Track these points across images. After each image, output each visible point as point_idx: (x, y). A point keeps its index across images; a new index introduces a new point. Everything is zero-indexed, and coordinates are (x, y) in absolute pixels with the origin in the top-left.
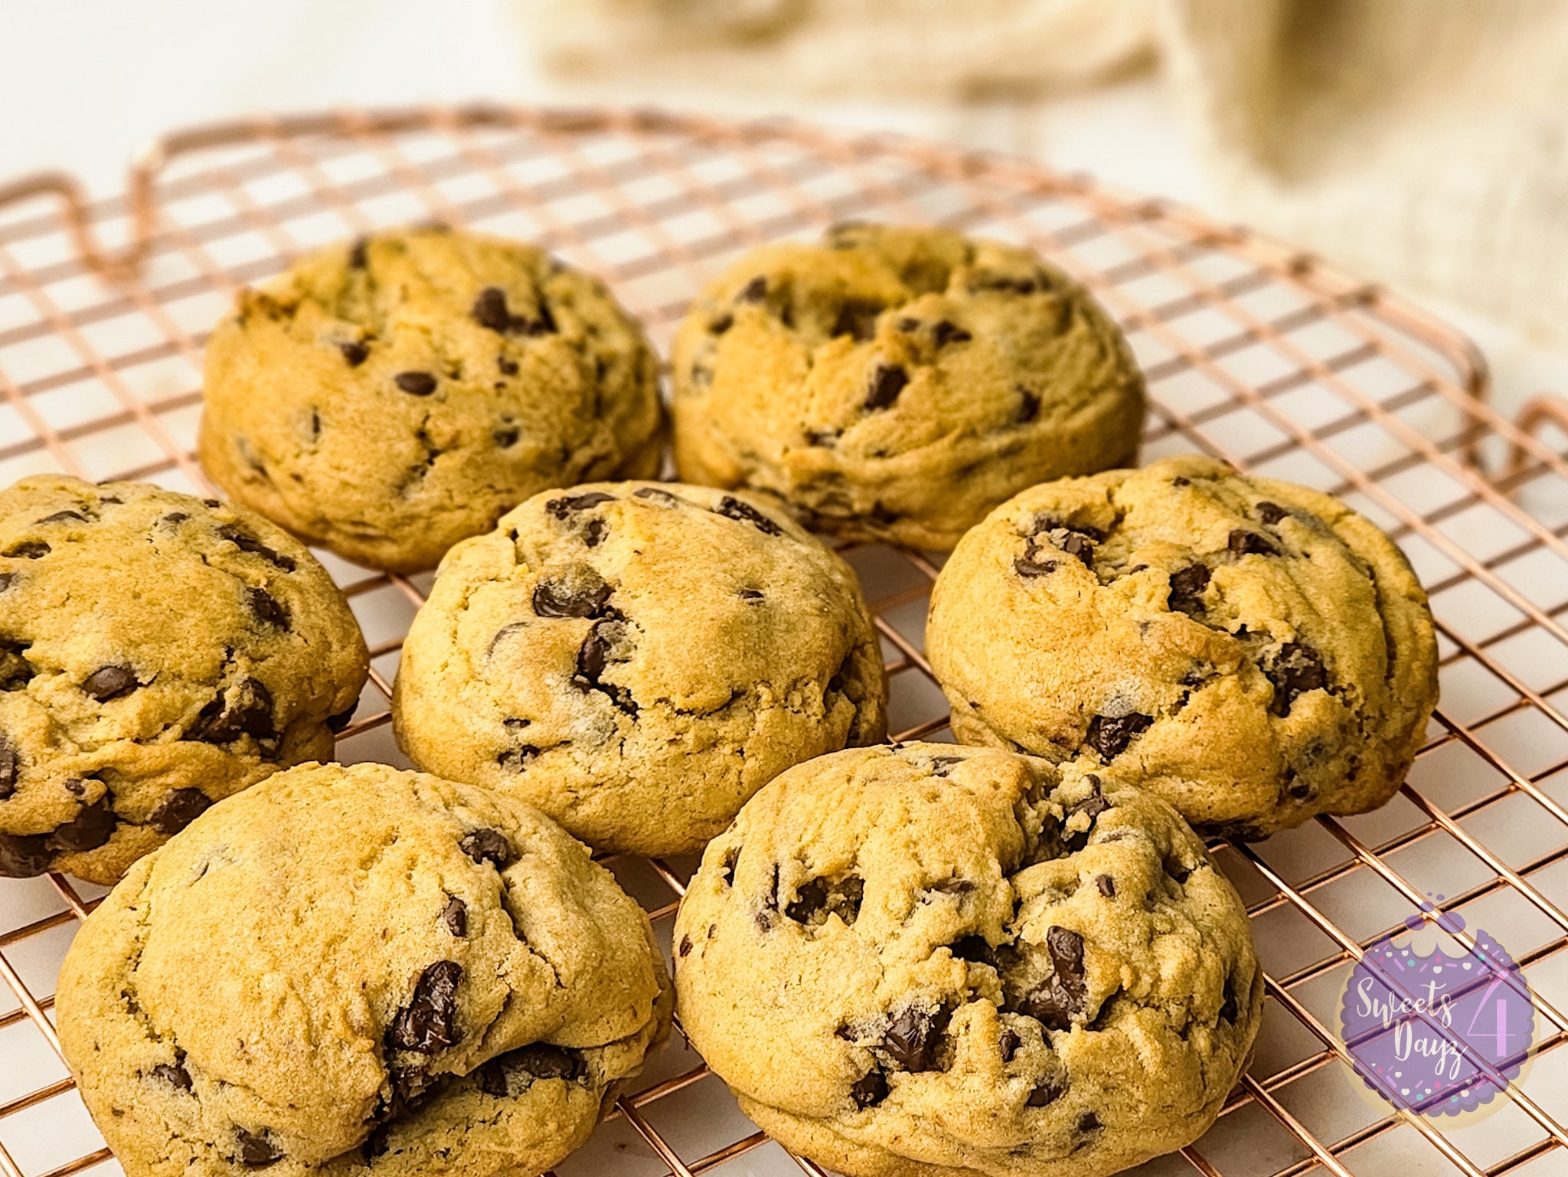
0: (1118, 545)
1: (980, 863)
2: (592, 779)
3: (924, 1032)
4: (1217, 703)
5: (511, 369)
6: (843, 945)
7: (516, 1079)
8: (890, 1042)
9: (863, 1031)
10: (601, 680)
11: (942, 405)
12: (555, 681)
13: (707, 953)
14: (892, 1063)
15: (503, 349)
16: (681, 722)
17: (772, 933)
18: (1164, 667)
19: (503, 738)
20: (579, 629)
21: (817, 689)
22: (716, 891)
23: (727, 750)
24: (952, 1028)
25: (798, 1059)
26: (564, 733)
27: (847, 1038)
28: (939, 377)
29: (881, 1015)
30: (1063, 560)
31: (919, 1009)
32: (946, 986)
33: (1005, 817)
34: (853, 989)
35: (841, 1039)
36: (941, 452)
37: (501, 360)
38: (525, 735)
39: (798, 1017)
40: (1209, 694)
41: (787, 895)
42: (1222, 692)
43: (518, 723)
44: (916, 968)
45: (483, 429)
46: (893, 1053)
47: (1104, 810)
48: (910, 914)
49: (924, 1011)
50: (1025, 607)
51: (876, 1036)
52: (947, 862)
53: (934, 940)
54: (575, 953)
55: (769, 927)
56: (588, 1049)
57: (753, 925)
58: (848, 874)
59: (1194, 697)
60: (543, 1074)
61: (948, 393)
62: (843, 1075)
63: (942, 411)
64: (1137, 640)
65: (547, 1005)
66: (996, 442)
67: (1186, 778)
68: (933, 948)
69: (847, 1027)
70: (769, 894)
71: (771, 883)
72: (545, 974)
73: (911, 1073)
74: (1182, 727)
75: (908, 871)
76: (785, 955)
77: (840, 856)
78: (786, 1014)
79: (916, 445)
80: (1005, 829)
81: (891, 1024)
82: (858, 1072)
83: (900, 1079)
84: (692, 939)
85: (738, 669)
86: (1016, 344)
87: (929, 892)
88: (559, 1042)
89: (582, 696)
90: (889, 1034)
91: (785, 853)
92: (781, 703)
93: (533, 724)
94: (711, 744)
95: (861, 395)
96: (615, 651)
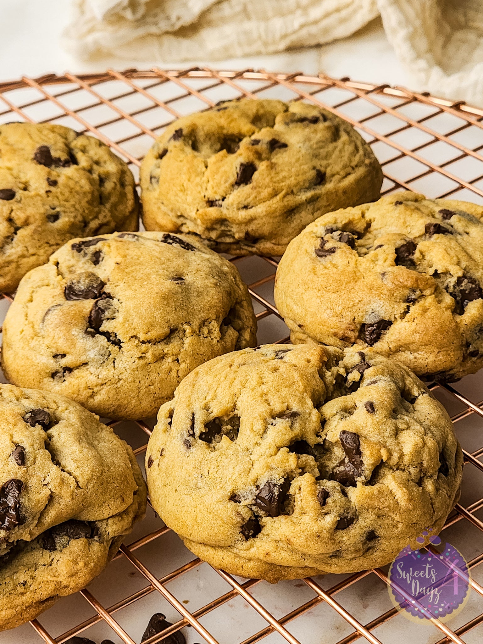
0: (369, 239)
1: (302, 401)
2: (100, 381)
3: (276, 494)
4: (425, 311)
5: (54, 183)
6: (230, 452)
7: (60, 540)
8: (259, 501)
9: (244, 497)
10: (101, 329)
11: (274, 180)
12: (77, 332)
13: (161, 463)
14: (261, 513)
15: (49, 173)
16: (144, 347)
17: (193, 449)
18: (395, 294)
19: (53, 365)
20: (88, 305)
21: (216, 325)
22: (165, 431)
23: (170, 360)
24: (291, 491)
25: (210, 516)
26: (83, 359)
27: (236, 501)
28: (272, 166)
29: (253, 487)
30: (339, 246)
31: (273, 482)
32: (287, 468)
33: (314, 376)
34: (237, 474)
35: (232, 502)
36: (276, 203)
37: (48, 179)
38: (64, 362)
39: (209, 492)
40: (420, 306)
41: (199, 428)
42: (427, 304)
43: (60, 356)
44: (270, 460)
45: (41, 214)
46: (261, 508)
47: (367, 368)
48: (265, 432)
49: (275, 482)
50: (321, 272)
51: (251, 499)
52: (283, 403)
53: (279, 444)
54: (87, 469)
55: (190, 446)
56: (99, 521)
57: (182, 446)
58: (232, 414)
59: (412, 309)
60: (75, 536)
61: (277, 173)
62: (235, 522)
63: (275, 182)
64: (380, 282)
65: (73, 498)
66: (304, 196)
67: (412, 351)
68: (278, 449)
69: (236, 495)
70: (189, 429)
71: (190, 423)
72: (70, 482)
73: (272, 517)
74: (407, 325)
75: (263, 409)
76: (200, 460)
77: (227, 405)
78: (203, 492)
79: (264, 201)
80: (314, 382)
81: (258, 491)
82: (243, 519)
83: (266, 520)
84: (153, 458)
85: (172, 318)
86: (311, 147)
87: (275, 419)
88: (83, 518)
89: (91, 338)
90: (258, 497)
91: (197, 407)
92: (197, 333)
93: (68, 356)
94: (161, 358)
95: (233, 179)
96: (107, 314)
